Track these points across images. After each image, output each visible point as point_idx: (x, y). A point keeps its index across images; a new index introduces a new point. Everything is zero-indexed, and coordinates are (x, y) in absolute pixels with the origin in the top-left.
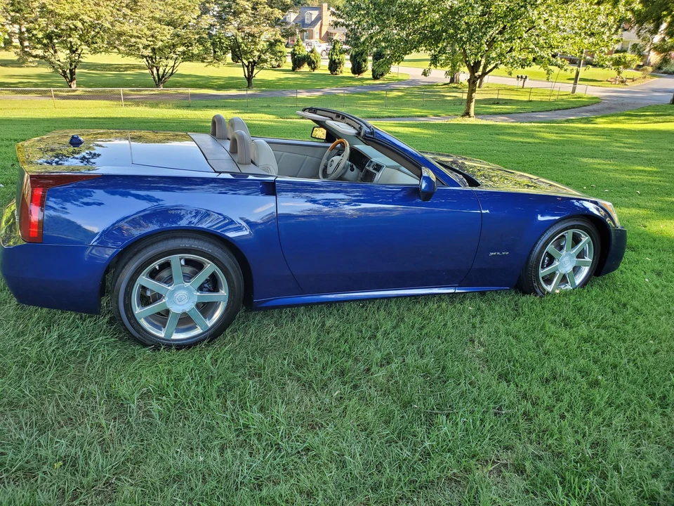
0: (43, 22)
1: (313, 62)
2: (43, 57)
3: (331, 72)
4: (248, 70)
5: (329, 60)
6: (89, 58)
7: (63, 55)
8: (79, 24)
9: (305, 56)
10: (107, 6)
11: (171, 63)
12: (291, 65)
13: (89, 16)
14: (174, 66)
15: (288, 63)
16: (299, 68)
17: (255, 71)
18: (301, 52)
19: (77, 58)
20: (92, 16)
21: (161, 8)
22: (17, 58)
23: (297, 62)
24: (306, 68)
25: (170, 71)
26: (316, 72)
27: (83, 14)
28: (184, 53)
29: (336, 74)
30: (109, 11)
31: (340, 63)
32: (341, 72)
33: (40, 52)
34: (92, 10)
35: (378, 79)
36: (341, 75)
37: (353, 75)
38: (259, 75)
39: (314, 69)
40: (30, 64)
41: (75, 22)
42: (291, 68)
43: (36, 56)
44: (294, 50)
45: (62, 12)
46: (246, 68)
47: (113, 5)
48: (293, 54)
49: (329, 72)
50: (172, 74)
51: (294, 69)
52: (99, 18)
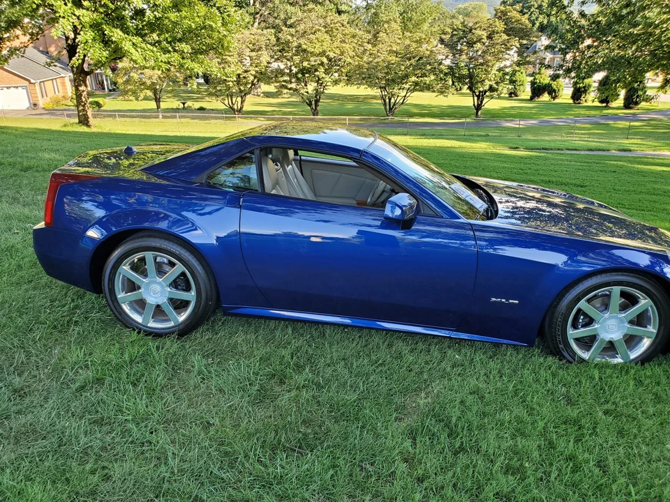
0: (297, 59)
1: (554, 91)
2: (296, 90)
3: (574, 100)
4: (478, 99)
5: (572, 89)
6: (332, 90)
7: (311, 87)
8: (325, 60)
9: (546, 84)
10: (351, 42)
11: (403, 93)
12: (530, 94)
13: (334, 53)
14: (405, 96)
15: (526, 92)
16: (539, 97)
17: (485, 100)
18: (542, 81)
19: (322, 90)
20: (337, 52)
21: (399, 41)
22: (276, 90)
23: (536, 91)
24: (545, 97)
25: (401, 101)
26: (557, 101)
27: (329, 51)
28: (416, 84)
29: (579, 103)
30: (351, 47)
31: (585, 91)
32: (586, 101)
33: (293, 86)
34: (337, 47)
35: (631, 108)
36: (585, 104)
37: (600, 105)
38: (490, 104)
39: (554, 98)
40: (284, 96)
41: (322, 58)
42: (529, 98)
43: (290, 89)
44: (534, 79)
45: (313, 50)
46: (476, 98)
47: (356, 42)
48: (533, 83)
49: (571, 101)
50: (402, 103)
51: (532, 99)
52: (342, 53)
